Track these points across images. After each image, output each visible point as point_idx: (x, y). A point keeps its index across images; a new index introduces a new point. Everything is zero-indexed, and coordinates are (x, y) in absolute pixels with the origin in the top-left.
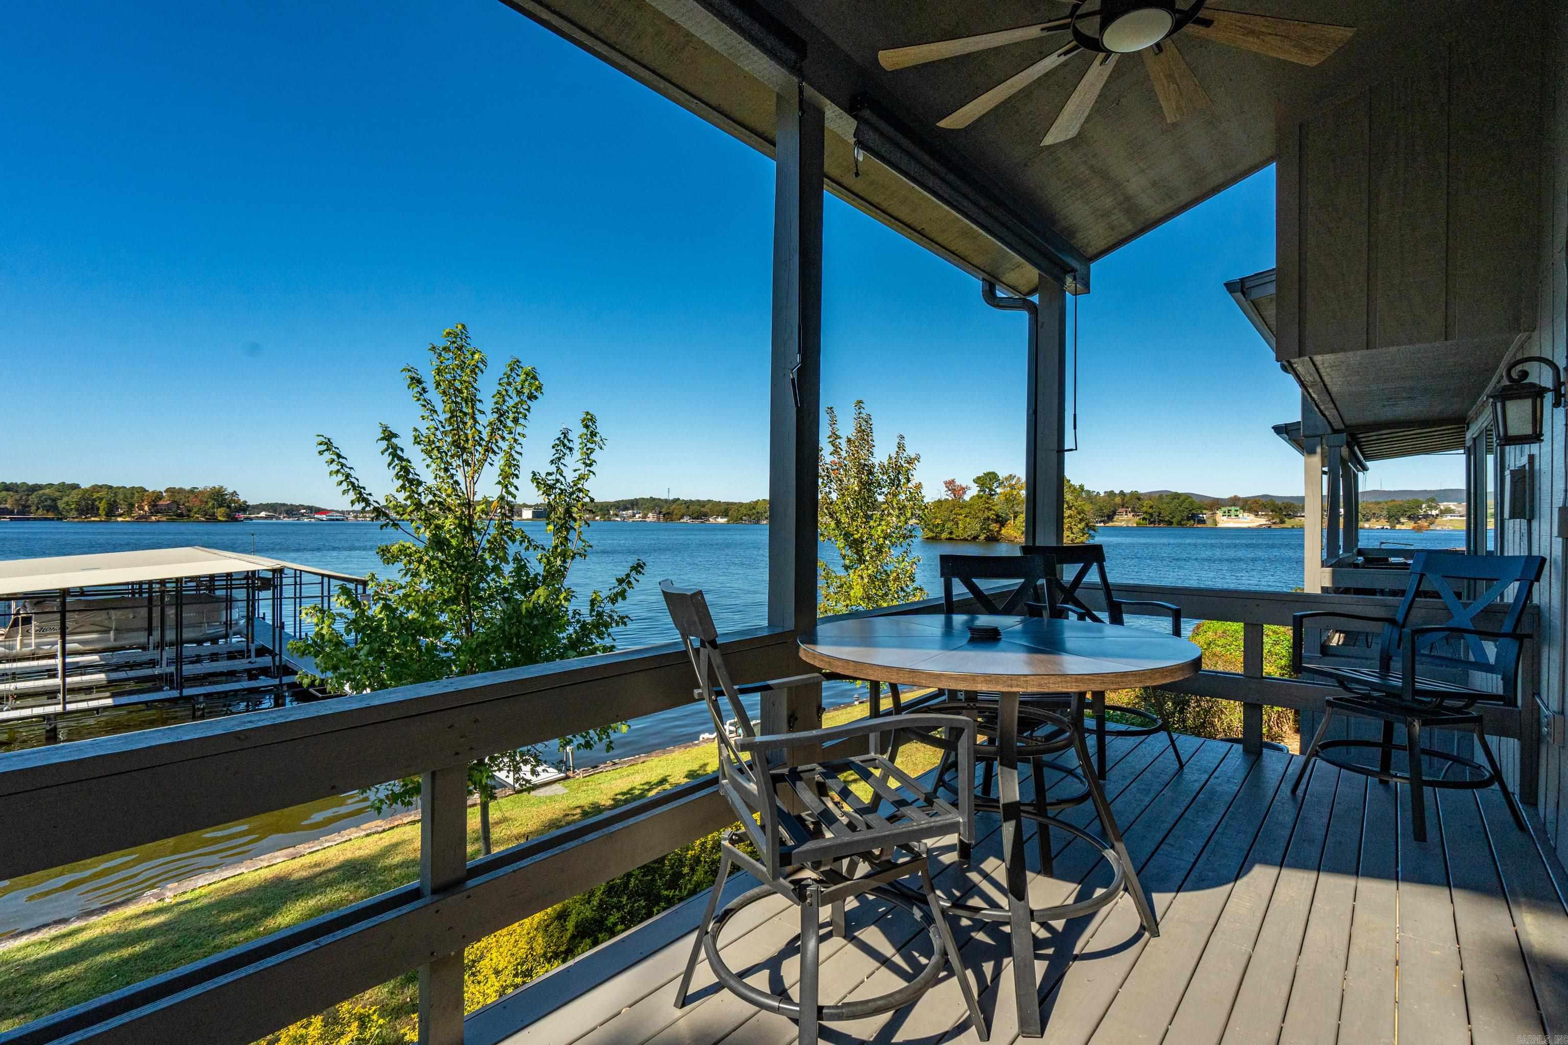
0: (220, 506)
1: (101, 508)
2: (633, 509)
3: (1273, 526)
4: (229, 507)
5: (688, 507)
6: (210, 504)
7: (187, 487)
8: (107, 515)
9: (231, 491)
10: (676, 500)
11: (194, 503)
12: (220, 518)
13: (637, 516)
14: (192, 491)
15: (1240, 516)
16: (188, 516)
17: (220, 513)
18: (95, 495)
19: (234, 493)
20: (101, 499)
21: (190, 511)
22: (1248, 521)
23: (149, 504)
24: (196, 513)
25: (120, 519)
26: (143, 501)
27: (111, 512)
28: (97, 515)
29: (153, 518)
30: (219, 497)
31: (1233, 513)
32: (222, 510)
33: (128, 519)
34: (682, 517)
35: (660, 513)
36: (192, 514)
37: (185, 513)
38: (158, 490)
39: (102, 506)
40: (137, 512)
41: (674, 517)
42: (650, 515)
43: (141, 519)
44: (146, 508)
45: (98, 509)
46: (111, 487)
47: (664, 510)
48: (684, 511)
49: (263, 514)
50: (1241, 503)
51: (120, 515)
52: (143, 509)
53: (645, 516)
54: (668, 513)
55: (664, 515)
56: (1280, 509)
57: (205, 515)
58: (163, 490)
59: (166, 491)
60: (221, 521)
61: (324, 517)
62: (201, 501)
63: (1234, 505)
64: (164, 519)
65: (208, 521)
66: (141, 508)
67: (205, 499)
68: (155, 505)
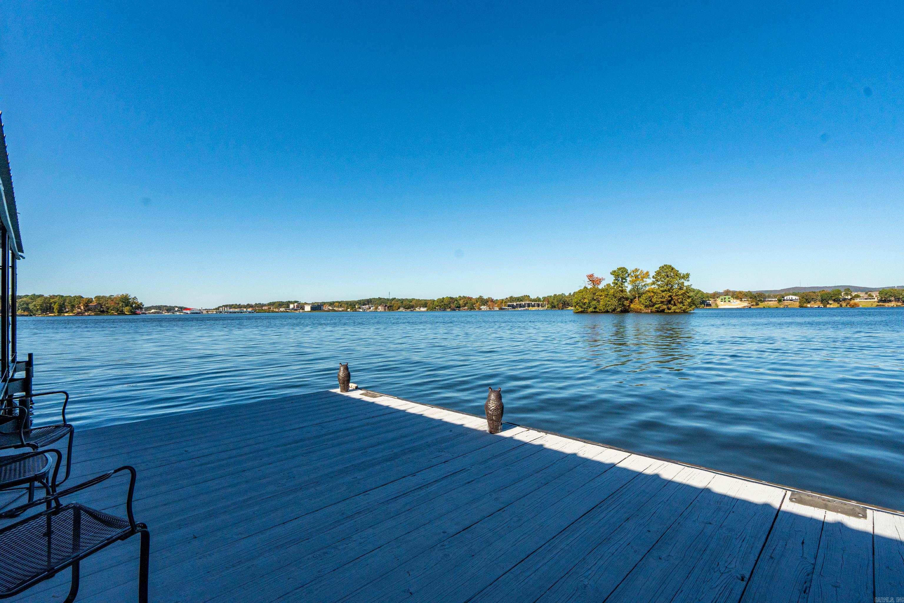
0: (127, 306)
1: (55, 308)
2: (368, 305)
3: (752, 307)
4: (132, 306)
5: (402, 302)
6: (120, 305)
7: (108, 295)
8: (58, 312)
9: (133, 297)
10: (394, 299)
11: (110, 304)
12: (126, 313)
13: (372, 308)
14: (110, 297)
15: (732, 301)
16: (107, 312)
17: (126, 309)
18: (52, 301)
19: (135, 298)
20: (55, 303)
21: (108, 309)
22: (736, 304)
23: (84, 305)
24: (112, 310)
25: (66, 314)
26: (80, 303)
27: (61, 311)
28: (52, 312)
29: (86, 313)
30: (126, 300)
31: (727, 300)
32: (128, 308)
33: (71, 314)
34: (399, 308)
35: (386, 306)
36: (109, 311)
37: (105, 310)
38: (90, 297)
40: (76, 310)
41: (394, 308)
42: (380, 307)
43: (78, 314)
44: (82, 308)
45: (53, 309)
46: (62, 296)
47: (388, 305)
48: (400, 304)
49: (153, 311)
50: (731, 294)
51: (67, 312)
52: (80, 309)
53: (376, 308)
54: (390, 306)
55: (388, 307)
56: (755, 297)
57: (118, 311)
58: (93, 297)
59: (95, 298)
60: (126, 315)
61: (188, 312)
62: (115, 303)
63: (727, 295)
64: (93, 314)
65: (119, 314)
66: (79, 308)
67: (117, 302)
68: (87, 306)
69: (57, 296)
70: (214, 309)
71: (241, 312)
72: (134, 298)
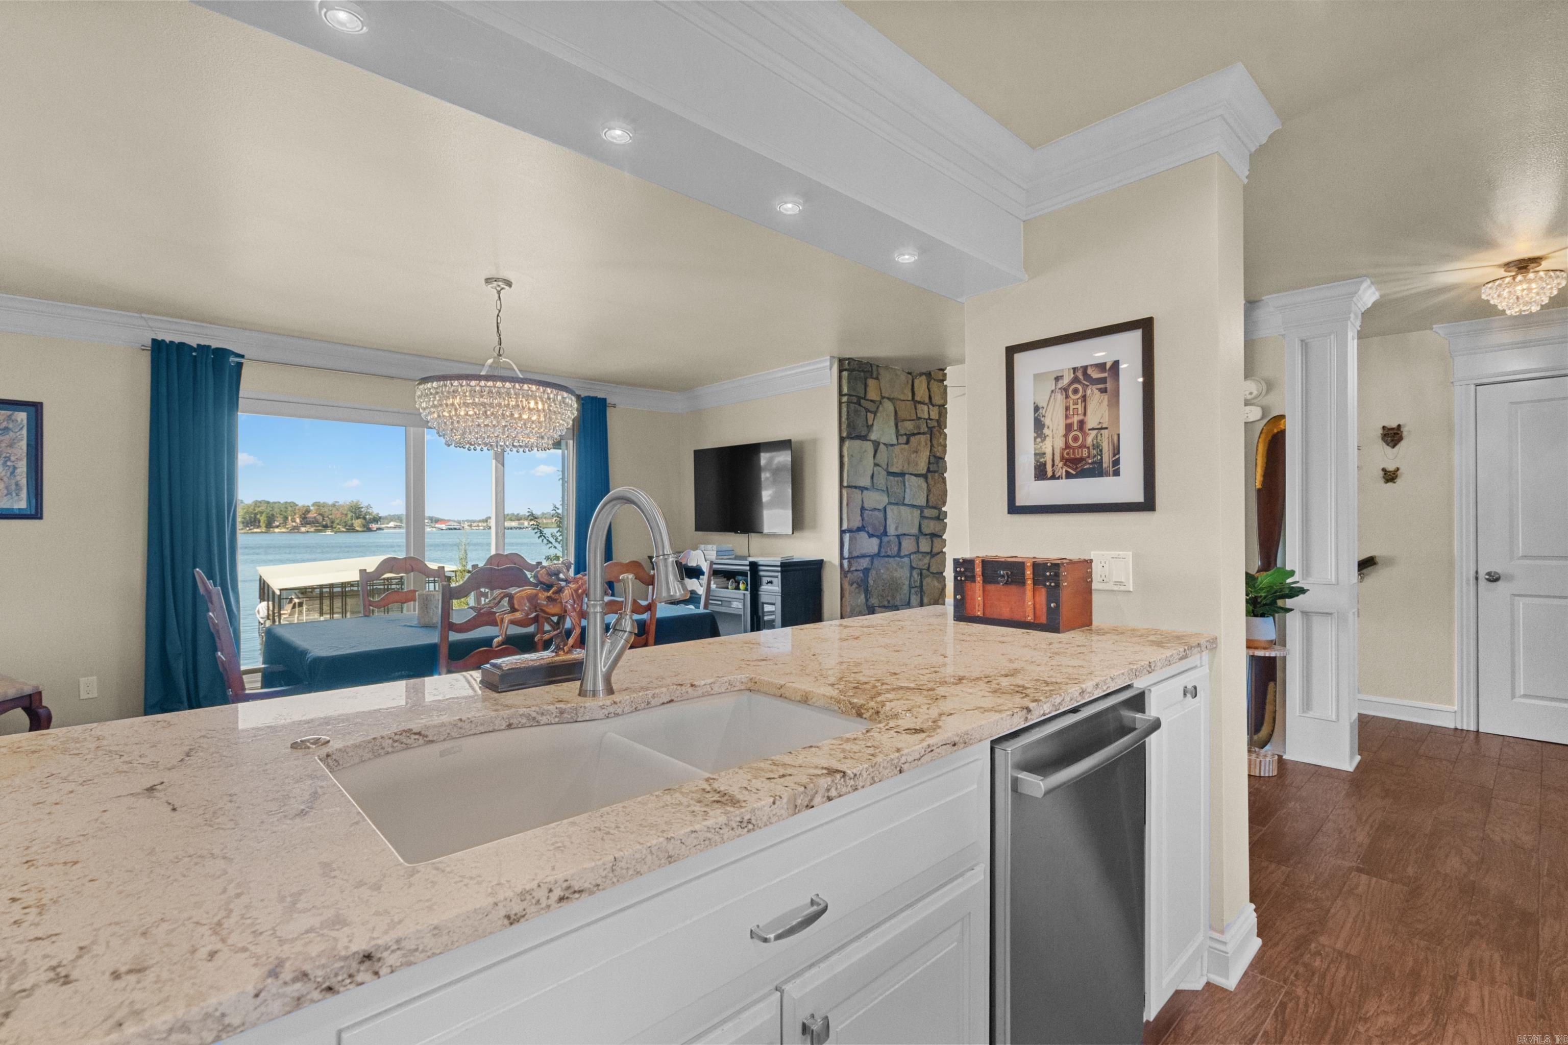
0: (358, 518)
1: (262, 521)
4: (364, 518)
6: (349, 516)
7: (330, 502)
8: (266, 527)
9: (367, 504)
11: (336, 515)
12: (358, 528)
14: (334, 505)
16: (332, 526)
17: (357, 524)
18: (257, 510)
19: (369, 507)
20: (261, 513)
21: (333, 522)
23: (300, 517)
24: (338, 524)
25: (277, 530)
26: (295, 514)
27: (269, 525)
28: (259, 527)
29: (303, 529)
30: (356, 510)
32: (359, 521)
33: (284, 530)
36: (334, 525)
37: (329, 524)
38: (306, 504)
39: (263, 519)
40: (290, 524)
43: (295, 529)
44: (298, 520)
45: (259, 522)
46: (268, 503)
49: (392, 524)
51: (277, 527)
52: (295, 522)
57: (346, 526)
58: (310, 504)
59: (313, 505)
60: (358, 531)
61: (443, 526)
62: (342, 514)
64: (312, 529)
65: (348, 531)
66: (293, 520)
67: (345, 512)
68: (305, 518)
69: (260, 502)
70: (480, 521)
71: (521, 528)
72: (367, 507)
